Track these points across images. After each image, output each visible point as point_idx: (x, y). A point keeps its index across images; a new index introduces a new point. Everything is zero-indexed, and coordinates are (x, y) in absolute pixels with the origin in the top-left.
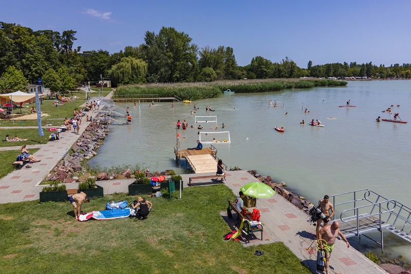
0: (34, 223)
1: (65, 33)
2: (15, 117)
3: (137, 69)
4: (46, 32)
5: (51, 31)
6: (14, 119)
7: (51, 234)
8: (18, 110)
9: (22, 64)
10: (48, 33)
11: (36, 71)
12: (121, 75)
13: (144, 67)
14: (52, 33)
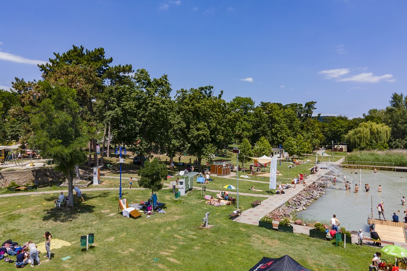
0: (253, 235)
1: (307, 104)
2: (261, 174)
3: (378, 134)
4: (292, 105)
5: (296, 104)
6: (259, 175)
7: (260, 242)
8: (263, 169)
9: (272, 132)
10: (293, 106)
11: (281, 138)
12: (358, 140)
13: (387, 132)
14: (296, 105)
